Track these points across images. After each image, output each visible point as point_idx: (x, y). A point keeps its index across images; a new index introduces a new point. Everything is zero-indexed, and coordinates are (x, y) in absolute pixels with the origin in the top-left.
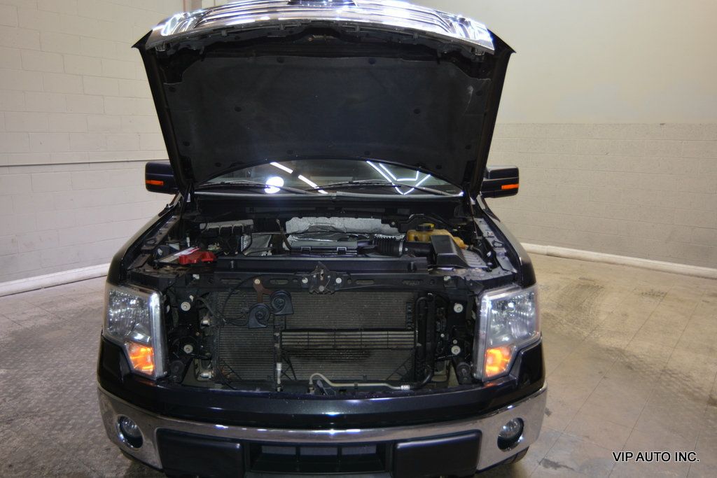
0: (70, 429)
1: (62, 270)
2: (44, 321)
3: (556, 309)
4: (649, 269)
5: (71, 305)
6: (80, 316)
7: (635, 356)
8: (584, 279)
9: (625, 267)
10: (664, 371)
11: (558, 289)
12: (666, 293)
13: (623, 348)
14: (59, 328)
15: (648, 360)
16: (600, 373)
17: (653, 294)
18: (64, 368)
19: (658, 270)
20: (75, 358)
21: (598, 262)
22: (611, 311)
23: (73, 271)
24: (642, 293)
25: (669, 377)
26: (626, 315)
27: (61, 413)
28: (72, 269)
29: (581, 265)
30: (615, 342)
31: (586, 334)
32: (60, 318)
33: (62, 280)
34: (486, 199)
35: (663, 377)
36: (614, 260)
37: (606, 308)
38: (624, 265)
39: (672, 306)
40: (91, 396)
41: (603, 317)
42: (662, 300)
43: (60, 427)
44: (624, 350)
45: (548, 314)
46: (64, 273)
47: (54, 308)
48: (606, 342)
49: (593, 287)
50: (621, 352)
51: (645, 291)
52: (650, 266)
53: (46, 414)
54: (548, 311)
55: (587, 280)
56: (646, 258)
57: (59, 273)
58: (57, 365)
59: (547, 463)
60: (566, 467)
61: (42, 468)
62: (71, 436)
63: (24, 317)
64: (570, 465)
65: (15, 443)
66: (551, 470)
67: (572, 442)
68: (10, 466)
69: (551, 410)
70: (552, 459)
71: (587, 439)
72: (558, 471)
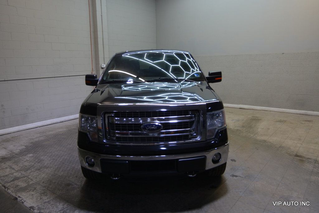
0: (61, 171)
2: (42, 138)
3: (241, 128)
4: (281, 112)
5: (51, 133)
6: (56, 136)
7: (270, 142)
8: (254, 117)
9: (271, 112)
10: (280, 147)
11: (243, 120)
12: (286, 121)
13: (266, 140)
14: (49, 141)
15: (275, 143)
16: (256, 148)
17: (280, 121)
18: (54, 153)
19: (284, 113)
20: (57, 150)
21: (260, 110)
22: (263, 128)
23: (49, 120)
24: (276, 121)
25: (282, 149)
26: (269, 129)
27: (57, 167)
29: (253, 112)
30: (263, 138)
31: (252, 135)
32: (48, 137)
33: (46, 124)
34: (209, 84)
35: (279, 149)
36: (266, 109)
37: (261, 127)
38: (270, 111)
39: (287, 125)
40: (66, 161)
41: (259, 130)
42: (284, 123)
43: (57, 171)
44: (266, 141)
45: (238, 130)
47: (45, 134)
48: (259, 138)
49: (257, 119)
50: (265, 141)
51: (277, 120)
52: (281, 111)
53: (51, 167)
54: (238, 128)
55: (255, 117)
56: (279, 108)
57: (45, 121)
58: (51, 152)
59: (233, 176)
60: (240, 177)
61: (55, 183)
62: (62, 173)
63: (34, 137)
64: (241, 176)
65: (43, 176)
66: (235, 178)
67: (243, 169)
68: (43, 182)
69: (236, 160)
70: (235, 175)
71: (248, 169)
72: (237, 178)
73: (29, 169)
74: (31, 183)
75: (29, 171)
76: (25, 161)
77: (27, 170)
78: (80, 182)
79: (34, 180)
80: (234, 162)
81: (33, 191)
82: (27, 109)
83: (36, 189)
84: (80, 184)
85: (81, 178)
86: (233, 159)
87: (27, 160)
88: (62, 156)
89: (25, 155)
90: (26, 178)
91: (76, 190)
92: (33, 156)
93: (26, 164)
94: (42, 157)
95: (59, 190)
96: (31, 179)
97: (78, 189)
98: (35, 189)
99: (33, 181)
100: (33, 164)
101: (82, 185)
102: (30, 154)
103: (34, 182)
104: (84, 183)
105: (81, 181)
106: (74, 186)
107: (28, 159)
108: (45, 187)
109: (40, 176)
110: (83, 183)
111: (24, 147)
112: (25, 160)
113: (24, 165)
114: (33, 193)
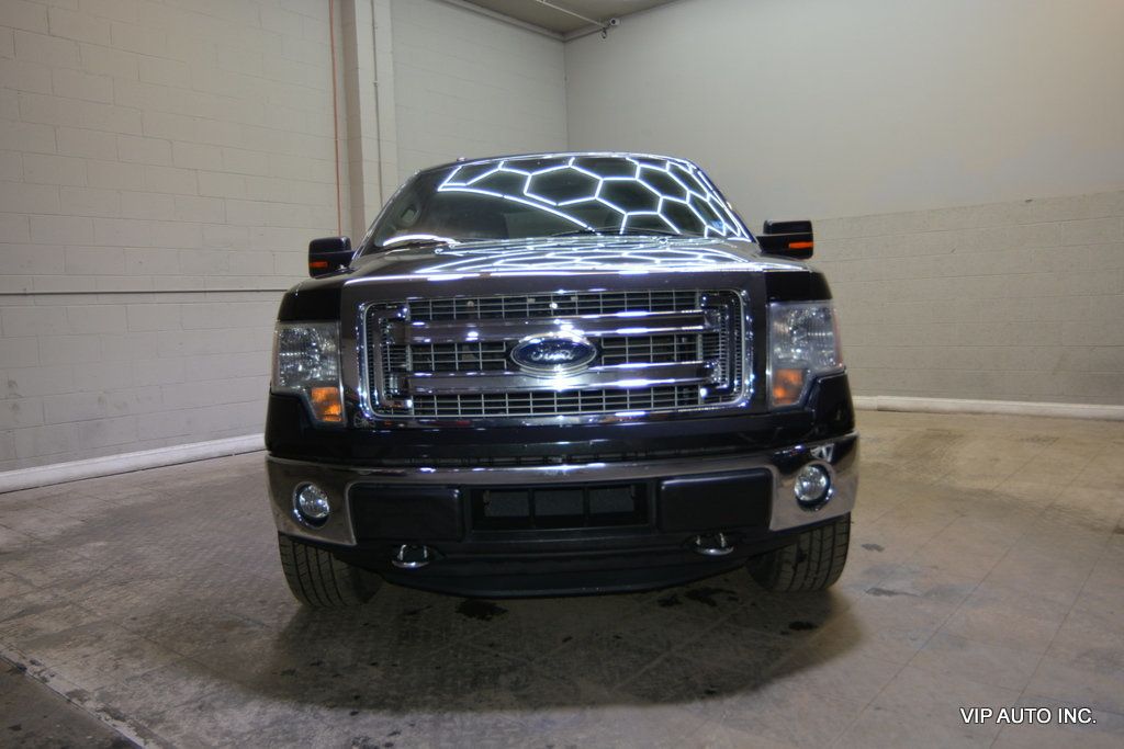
0: (207, 588)
1: (166, 445)
2: (148, 499)
3: (892, 458)
4: (1033, 416)
5: (182, 483)
6: (199, 493)
7: (1008, 495)
8: (934, 429)
10: (1051, 507)
11: (894, 440)
12: (1058, 438)
13: (990, 489)
14: (172, 504)
15: (1028, 498)
16: (956, 512)
17: (1035, 439)
18: (187, 537)
19: (1045, 417)
20: (200, 528)
21: (956, 412)
22: (973, 457)
23: (181, 447)
24: (1022, 439)
25: (1057, 512)
27: (191, 575)
28: (182, 443)
29: (930, 418)
30: (980, 484)
31: (935, 478)
32: (170, 495)
35: (1048, 512)
37: (966, 454)
38: (994, 413)
39: (1066, 449)
40: (229, 559)
41: (959, 464)
42: (1051, 445)
43: (192, 586)
44: (992, 491)
46: (169, 449)
47: (160, 487)
48: (964, 484)
49: (946, 437)
50: (988, 493)
51: (1025, 437)
52: (1032, 412)
53: (171, 576)
55: (938, 430)
56: (1027, 400)
57: (163, 450)
58: (176, 535)
59: (878, 592)
60: (906, 594)
61: (177, 619)
62: (210, 592)
63: (119, 496)
64: (910, 592)
65: (135, 601)
66: (884, 597)
67: (914, 572)
68: (134, 619)
69: (883, 546)
70: (884, 588)
71: (934, 570)
72: (894, 598)
73: (88, 581)
74: (85, 621)
75: (85, 589)
76: (75, 561)
77: (79, 585)
78: (276, 616)
79: (99, 614)
80: (875, 551)
81: (91, 645)
82: (100, 400)
83: (105, 638)
84: (276, 621)
85: (281, 606)
86: (871, 542)
87: (83, 559)
88: (215, 546)
89: (79, 545)
90: (70, 607)
91: (255, 642)
92: (106, 548)
93: (80, 568)
94: (140, 550)
95: (193, 642)
96: (89, 612)
97: (265, 638)
98: (99, 638)
99: (95, 614)
100: (104, 568)
101: (284, 626)
102: (97, 540)
103: (99, 619)
104: (289, 620)
105: (280, 614)
106: (252, 628)
107: (87, 555)
108: (138, 632)
109: (123, 601)
110: (287, 620)
111: (78, 523)
112: (76, 558)
113: (70, 572)
114: (88, 650)
